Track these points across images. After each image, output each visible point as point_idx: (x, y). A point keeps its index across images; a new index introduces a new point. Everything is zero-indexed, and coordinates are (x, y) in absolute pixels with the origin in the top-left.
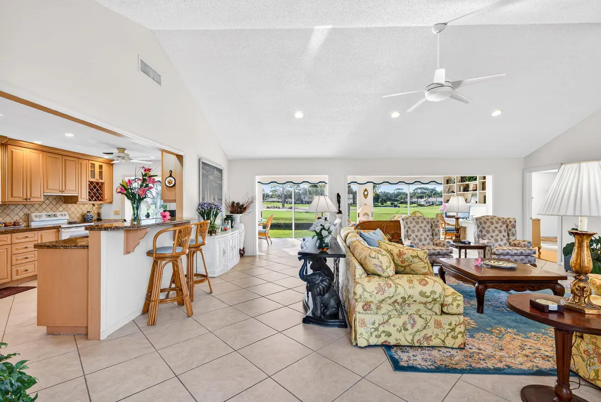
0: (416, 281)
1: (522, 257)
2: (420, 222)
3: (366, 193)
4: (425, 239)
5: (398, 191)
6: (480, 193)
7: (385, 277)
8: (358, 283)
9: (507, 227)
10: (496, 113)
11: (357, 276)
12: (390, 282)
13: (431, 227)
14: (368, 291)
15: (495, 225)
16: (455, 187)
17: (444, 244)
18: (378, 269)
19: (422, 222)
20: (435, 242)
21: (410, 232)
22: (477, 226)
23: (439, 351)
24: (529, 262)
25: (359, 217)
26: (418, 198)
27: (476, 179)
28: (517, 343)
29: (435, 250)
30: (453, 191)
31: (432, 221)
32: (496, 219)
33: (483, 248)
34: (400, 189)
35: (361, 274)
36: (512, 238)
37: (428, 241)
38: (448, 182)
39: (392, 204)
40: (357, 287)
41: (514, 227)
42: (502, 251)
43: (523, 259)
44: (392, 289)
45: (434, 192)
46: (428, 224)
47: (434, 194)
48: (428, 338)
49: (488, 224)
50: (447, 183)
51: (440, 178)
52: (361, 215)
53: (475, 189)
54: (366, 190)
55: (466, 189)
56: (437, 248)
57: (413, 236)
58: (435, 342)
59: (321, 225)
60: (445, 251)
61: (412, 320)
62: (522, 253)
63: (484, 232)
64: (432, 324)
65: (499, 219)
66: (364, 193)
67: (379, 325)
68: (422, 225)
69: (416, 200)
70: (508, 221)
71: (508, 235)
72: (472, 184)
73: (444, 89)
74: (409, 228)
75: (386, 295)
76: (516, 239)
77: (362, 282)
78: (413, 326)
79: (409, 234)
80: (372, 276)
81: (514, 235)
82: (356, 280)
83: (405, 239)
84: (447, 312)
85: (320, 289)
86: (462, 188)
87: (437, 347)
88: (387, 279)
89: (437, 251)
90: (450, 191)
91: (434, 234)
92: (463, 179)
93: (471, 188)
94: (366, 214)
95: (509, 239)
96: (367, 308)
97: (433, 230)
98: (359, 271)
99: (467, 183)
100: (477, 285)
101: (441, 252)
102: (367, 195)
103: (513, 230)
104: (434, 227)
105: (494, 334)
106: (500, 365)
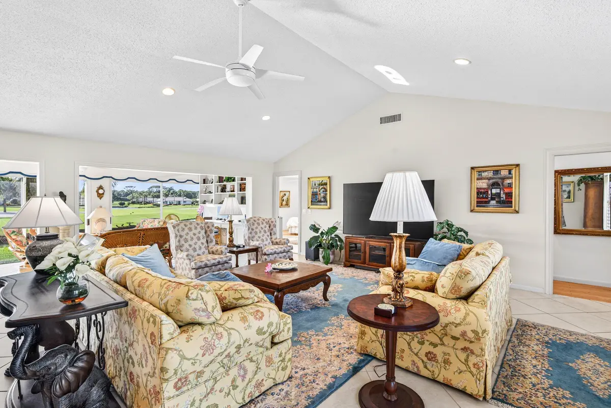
0: (250, 316)
1: (285, 254)
2: (193, 228)
3: (101, 191)
4: (200, 248)
5: (129, 189)
6: (238, 194)
7: (211, 324)
8: (168, 349)
9: (269, 227)
10: (266, 118)
11: (166, 337)
12: (220, 330)
13: (206, 232)
14: (189, 357)
15: (261, 226)
16: (213, 187)
17: (222, 252)
18: (201, 316)
19: (196, 228)
20: (211, 250)
21: (182, 242)
22: (247, 228)
23: (272, 394)
24: (289, 257)
25: (89, 224)
26: (153, 197)
27: (234, 180)
28: (323, 345)
29: (215, 259)
30: (210, 192)
31: (206, 226)
32: (261, 220)
33: (256, 250)
34: (131, 187)
35: (172, 331)
36: (274, 237)
37: (203, 249)
38: (204, 181)
39: (121, 204)
40: (169, 357)
41: (275, 226)
42: (271, 251)
43: (285, 256)
44: (224, 340)
45: (171, 191)
46: (203, 229)
47: (172, 194)
48: (259, 385)
49: (256, 225)
50: (204, 183)
51: (197, 177)
52: (92, 223)
53: (232, 190)
54: (101, 187)
55: (223, 190)
56: (216, 257)
57: (186, 245)
58: (268, 384)
59: (70, 255)
60: (225, 259)
61: (242, 370)
62: (284, 250)
63: (253, 234)
64: (263, 365)
65: (264, 220)
66: (97, 191)
67: (201, 400)
68: (196, 232)
69: (152, 199)
70: (270, 222)
71: (271, 234)
72: (229, 185)
73: (248, 73)
74: (181, 236)
75: (216, 352)
76: (276, 238)
77: (177, 347)
78: (244, 377)
79: (181, 244)
80: (191, 328)
81: (275, 234)
82: (163, 346)
83: (176, 250)
84: (279, 341)
85: (67, 380)
86: (220, 188)
87: (268, 390)
88: (213, 326)
89: (217, 261)
90: (208, 191)
91: (209, 241)
92: (221, 179)
93: (228, 189)
94: (102, 220)
95: (271, 238)
96: (182, 384)
97: (208, 236)
98: (168, 326)
99: (225, 183)
100: (275, 294)
101: (221, 260)
102: (103, 194)
103: (274, 229)
104: (208, 233)
105: (303, 342)
106: (329, 380)
